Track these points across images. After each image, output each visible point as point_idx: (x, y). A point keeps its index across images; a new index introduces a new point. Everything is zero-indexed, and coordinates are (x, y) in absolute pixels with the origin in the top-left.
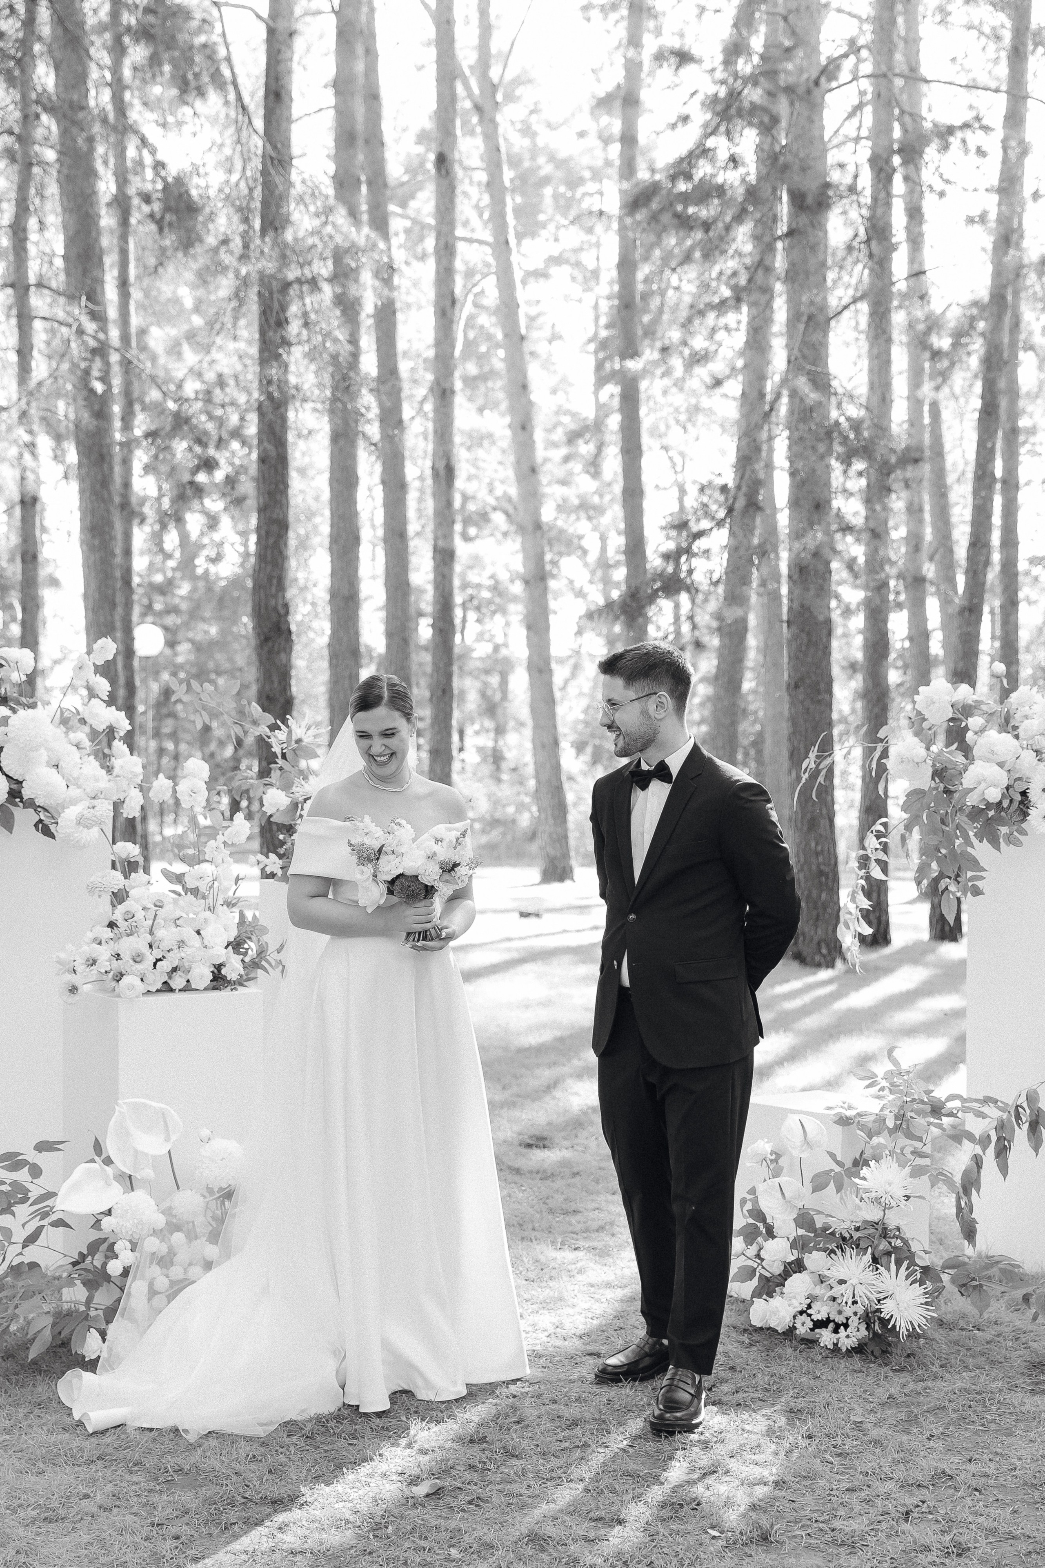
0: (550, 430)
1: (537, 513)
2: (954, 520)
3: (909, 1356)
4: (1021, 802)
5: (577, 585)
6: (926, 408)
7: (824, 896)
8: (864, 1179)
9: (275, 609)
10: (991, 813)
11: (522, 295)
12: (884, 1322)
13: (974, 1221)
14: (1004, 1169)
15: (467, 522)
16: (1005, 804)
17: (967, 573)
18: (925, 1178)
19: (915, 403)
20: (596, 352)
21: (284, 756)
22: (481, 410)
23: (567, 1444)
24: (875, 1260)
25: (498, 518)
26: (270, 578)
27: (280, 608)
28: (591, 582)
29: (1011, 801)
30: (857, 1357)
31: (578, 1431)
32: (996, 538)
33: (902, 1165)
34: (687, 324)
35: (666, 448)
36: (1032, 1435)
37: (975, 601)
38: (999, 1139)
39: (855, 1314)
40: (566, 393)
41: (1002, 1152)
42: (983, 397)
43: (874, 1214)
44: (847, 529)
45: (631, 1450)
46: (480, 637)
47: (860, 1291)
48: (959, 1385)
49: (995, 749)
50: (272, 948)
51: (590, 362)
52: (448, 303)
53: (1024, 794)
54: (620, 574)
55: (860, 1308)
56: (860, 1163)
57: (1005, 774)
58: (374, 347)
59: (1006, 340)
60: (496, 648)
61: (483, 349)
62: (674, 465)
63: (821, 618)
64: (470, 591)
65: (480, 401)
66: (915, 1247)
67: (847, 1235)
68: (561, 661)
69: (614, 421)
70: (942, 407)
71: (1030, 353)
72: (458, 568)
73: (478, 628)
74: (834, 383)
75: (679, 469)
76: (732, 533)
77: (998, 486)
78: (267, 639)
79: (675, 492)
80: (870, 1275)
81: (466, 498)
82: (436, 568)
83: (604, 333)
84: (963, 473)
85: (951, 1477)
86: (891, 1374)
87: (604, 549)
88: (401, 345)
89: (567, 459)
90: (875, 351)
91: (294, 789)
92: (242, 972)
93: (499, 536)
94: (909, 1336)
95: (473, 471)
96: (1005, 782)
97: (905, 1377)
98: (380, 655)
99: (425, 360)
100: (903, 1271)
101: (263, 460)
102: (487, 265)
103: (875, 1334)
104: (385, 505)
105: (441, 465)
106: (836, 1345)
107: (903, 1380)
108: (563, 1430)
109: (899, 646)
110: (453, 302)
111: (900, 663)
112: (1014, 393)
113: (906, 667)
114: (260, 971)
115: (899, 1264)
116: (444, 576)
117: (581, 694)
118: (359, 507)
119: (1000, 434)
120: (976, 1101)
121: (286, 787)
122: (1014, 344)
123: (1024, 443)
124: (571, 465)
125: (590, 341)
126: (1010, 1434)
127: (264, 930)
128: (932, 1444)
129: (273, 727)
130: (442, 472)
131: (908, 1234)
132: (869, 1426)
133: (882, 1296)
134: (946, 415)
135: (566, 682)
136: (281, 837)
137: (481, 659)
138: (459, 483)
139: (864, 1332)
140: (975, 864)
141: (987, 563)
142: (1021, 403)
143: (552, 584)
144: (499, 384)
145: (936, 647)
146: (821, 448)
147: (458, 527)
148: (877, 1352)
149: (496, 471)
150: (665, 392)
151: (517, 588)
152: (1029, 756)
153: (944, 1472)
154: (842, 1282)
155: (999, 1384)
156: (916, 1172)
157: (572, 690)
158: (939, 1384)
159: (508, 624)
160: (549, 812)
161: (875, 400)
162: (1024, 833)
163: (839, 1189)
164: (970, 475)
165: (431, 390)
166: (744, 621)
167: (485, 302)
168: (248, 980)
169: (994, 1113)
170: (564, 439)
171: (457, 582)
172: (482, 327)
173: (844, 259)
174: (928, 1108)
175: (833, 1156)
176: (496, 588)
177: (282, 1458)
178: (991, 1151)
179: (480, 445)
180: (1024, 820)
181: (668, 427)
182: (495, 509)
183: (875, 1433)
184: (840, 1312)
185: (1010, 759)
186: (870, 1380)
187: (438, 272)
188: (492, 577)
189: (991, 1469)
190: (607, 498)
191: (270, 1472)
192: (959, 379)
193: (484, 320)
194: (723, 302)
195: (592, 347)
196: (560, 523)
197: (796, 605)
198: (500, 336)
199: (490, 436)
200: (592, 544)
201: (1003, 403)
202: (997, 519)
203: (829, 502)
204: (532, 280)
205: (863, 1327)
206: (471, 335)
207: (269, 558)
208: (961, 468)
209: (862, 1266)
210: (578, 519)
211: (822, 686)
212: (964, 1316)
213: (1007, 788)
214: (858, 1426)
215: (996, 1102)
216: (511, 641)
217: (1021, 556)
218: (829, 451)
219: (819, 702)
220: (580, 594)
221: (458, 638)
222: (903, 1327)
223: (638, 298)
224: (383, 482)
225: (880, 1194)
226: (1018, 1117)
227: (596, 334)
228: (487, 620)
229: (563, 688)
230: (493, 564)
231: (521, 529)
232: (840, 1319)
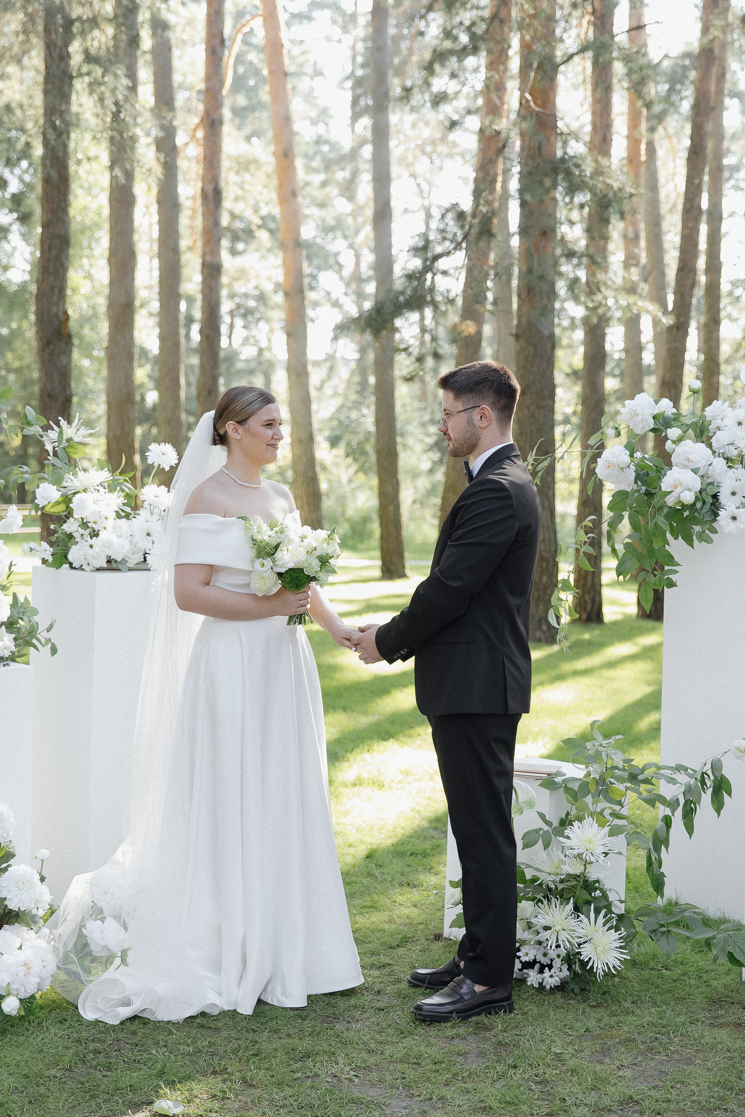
0: (309, 158)
1: (296, 232)
2: (666, 246)
3: (604, 993)
4: (712, 504)
5: (334, 296)
6: (643, 147)
7: (545, 579)
8: (568, 838)
9: (57, 315)
10: (686, 514)
11: (285, 35)
12: (583, 964)
13: (663, 875)
14: (690, 828)
15: (235, 238)
16: (699, 505)
17: (675, 293)
18: (622, 837)
19: (634, 142)
20: (353, 89)
21: (55, 454)
22: (248, 139)
23: (299, 1075)
24: (577, 909)
25: (263, 235)
26: (52, 289)
27: (60, 314)
28: (346, 294)
29: (704, 503)
30: (559, 995)
31: (309, 1063)
32: (701, 263)
33: (602, 825)
34: (429, 68)
35: (413, 176)
36: (709, 1064)
37: (682, 320)
38: (686, 802)
39: (558, 956)
40: (326, 124)
41: (689, 814)
42: (692, 139)
43: (576, 869)
44: (570, 254)
45: (356, 1080)
46: (246, 341)
47: (563, 936)
48: (647, 1018)
49: (691, 457)
50: (42, 627)
51: (348, 96)
52: (217, 42)
53: (715, 497)
54: (371, 288)
55: (563, 952)
56: (565, 822)
57: (698, 479)
58: (152, 78)
59: (713, 88)
60: (261, 351)
61: (252, 82)
62: (421, 191)
63: (546, 333)
64: (237, 300)
65: (248, 130)
66: (612, 897)
67: (553, 886)
68: (317, 364)
69: (367, 151)
70: (657, 146)
71: (736, 100)
72: (224, 279)
73: (245, 333)
74: (560, 124)
75: (425, 195)
76: (468, 256)
77: (704, 218)
78: (48, 343)
79: (422, 215)
80: (572, 922)
81: (233, 216)
82: (204, 282)
83: (360, 72)
84: (675, 205)
85: (637, 1102)
86: (588, 1010)
87: (358, 264)
88: (177, 78)
89: (324, 184)
90: (598, 96)
91: (64, 484)
92: (14, 649)
93: (264, 252)
94: (606, 975)
95: (240, 193)
96: (698, 487)
97: (600, 1012)
98: (155, 357)
99: (199, 92)
100: (601, 919)
101: (47, 181)
102: (256, 7)
103: (576, 974)
104: (160, 223)
105: (210, 188)
106: (541, 984)
107: (598, 1016)
108: (296, 1062)
109: (616, 356)
110: (223, 41)
111: (617, 372)
112: (720, 135)
113: (622, 376)
114: (32, 649)
115: (597, 912)
116: (211, 288)
117: (335, 394)
118: (137, 223)
119: (707, 170)
120: (669, 768)
121: (57, 481)
122: (720, 93)
123: (728, 179)
124: (328, 189)
125: (348, 78)
126: (689, 1062)
127: (35, 612)
128: (621, 1073)
129: (46, 428)
130: (210, 195)
131: (607, 885)
132: (567, 1057)
133: (582, 940)
134: (660, 153)
135: (323, 383)
136: (52, 527)
137: (246, 361)
138: (227, 204)
139: (565, 973)
140: (670, 559)
141: (694, 284)
142: (726, 144)
143: (311, 296)
144: (265, 115)
145: (648, 357)
146: (548, 182)
147: (225, 243)
148: (577, 990)
149: (261, 193)
150: (414, 126)
151: (279, 298)
152: (720, 463)
153: (631, 1098)
154: (547, 928)
155: (683, 1018)
156: (614, 832)
157: (328, 391)
158: (631, 1019)
159: (271, 330)
160: (305, 500)
161: (598, 139)
162: (714, 531)
163: (546, 846)
164: (680, 207)
165: (202, 120)
166: (479, 334)
167: (255, 40)
168: (20, 656)
169: (683, 778)
170: (322, 166)
171: (224, 293)
172: (251, 63)
173: (570, 14)
174: (626, 775)
175: (542, 816)
176: (262, 298)
177: (42, 1090)
178: (679, 812)
179: (247, 170)
180: (714, 520)
181: (415, 157)
182: (259, 227)
183: (572, 1063)
184: (545, 955)
185: (702, 464)
186: (570, 1016)
187: (209, 15)
188: (256, 287)
189: (673, 1095)
190: (360, 220)
191: (30, 1102)
192: (672, 122)
193: (253, 57)
194: (464, 48)
195: (349, 84)
196: (319, 241)
197: (524, 321)
198: (265, 72)
199: (256, 161)
200: (347, 259)
201: (710, 145)
202: (703, 245)
203: (554, 230)
204: (296, 21)
205: (565, 967)
206: (241, 70)
207: (52, 270)
208: (672, 200)
209: (565, 913)
210: (334, 238)
211: (546, 392)
212: (654, 957)
213: (701, 492)
214: (558, 1056)
215: (686, 769)
216: (274, 346)
217: (723, 281)
218: (555, 186)
219: (543, 407)
220: (336, 304)
221: (224, 343)
222: (599, 968)
223: (389, 42)
224: (159, 202)
225: (581, 851)
226: (703, 783)
227: (353, 72)
228: (252, 326)
229: (320, 389)
230: (257, 277)
231: (283, 246)
232: (545, 961)
